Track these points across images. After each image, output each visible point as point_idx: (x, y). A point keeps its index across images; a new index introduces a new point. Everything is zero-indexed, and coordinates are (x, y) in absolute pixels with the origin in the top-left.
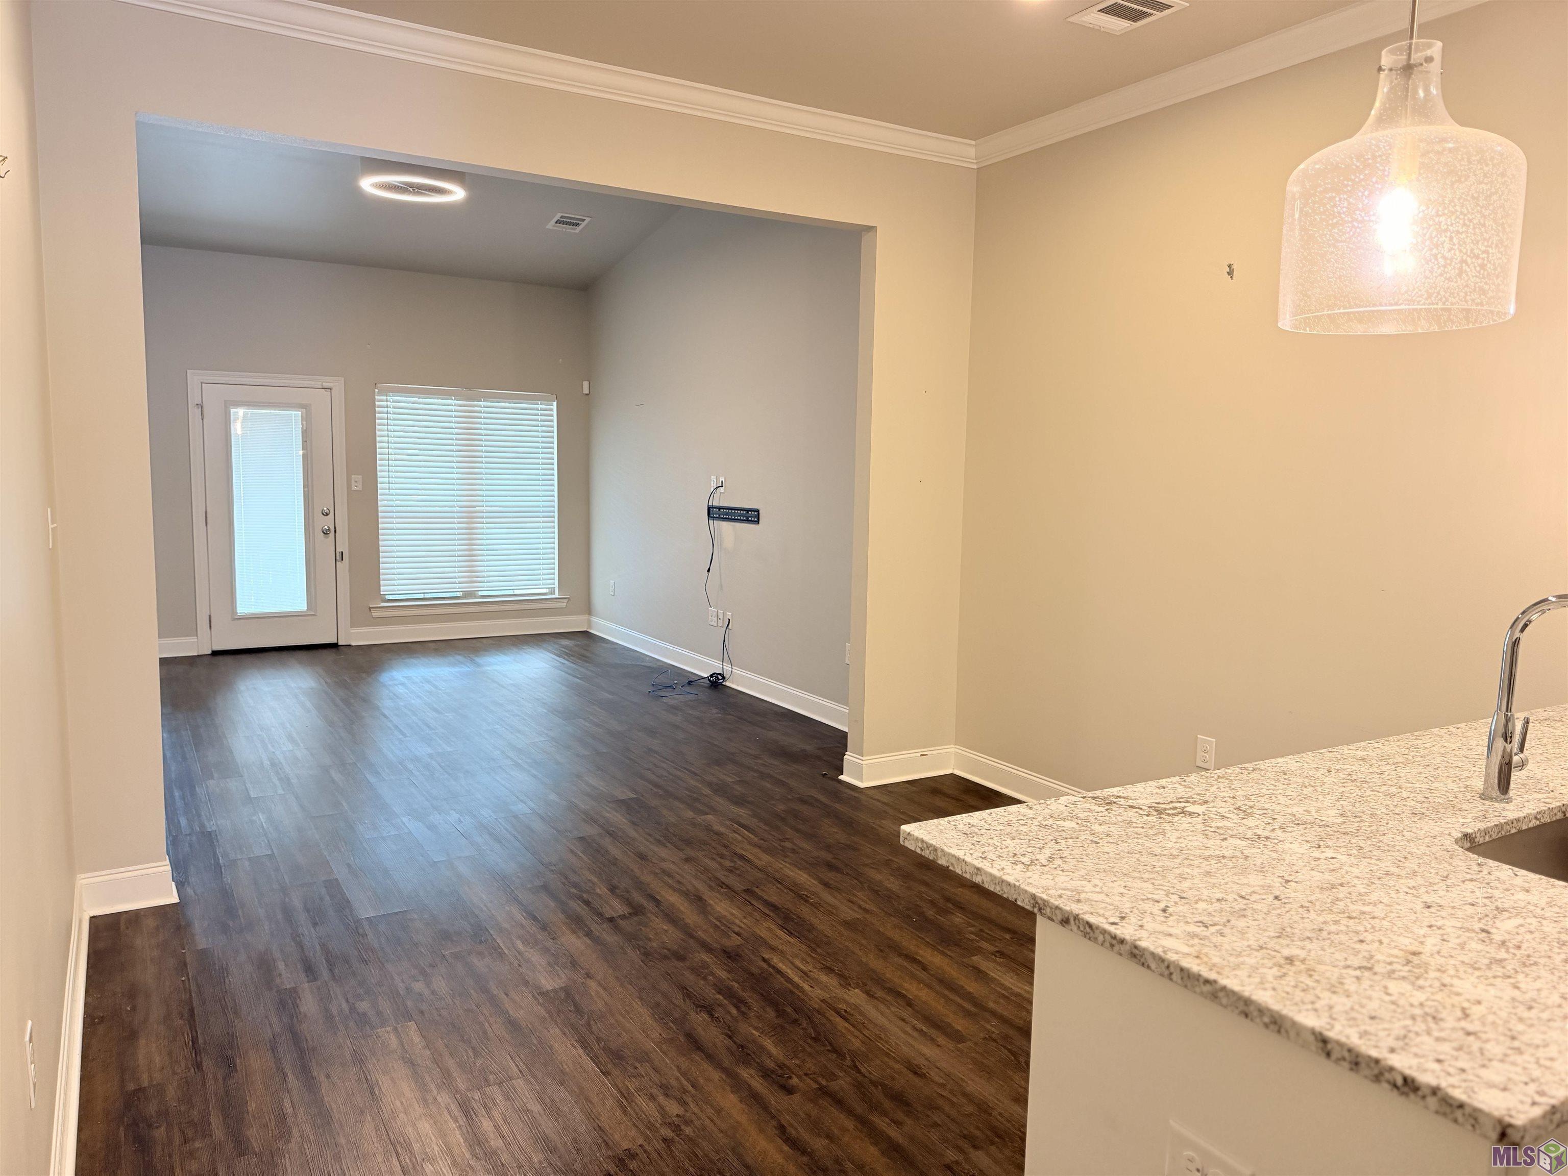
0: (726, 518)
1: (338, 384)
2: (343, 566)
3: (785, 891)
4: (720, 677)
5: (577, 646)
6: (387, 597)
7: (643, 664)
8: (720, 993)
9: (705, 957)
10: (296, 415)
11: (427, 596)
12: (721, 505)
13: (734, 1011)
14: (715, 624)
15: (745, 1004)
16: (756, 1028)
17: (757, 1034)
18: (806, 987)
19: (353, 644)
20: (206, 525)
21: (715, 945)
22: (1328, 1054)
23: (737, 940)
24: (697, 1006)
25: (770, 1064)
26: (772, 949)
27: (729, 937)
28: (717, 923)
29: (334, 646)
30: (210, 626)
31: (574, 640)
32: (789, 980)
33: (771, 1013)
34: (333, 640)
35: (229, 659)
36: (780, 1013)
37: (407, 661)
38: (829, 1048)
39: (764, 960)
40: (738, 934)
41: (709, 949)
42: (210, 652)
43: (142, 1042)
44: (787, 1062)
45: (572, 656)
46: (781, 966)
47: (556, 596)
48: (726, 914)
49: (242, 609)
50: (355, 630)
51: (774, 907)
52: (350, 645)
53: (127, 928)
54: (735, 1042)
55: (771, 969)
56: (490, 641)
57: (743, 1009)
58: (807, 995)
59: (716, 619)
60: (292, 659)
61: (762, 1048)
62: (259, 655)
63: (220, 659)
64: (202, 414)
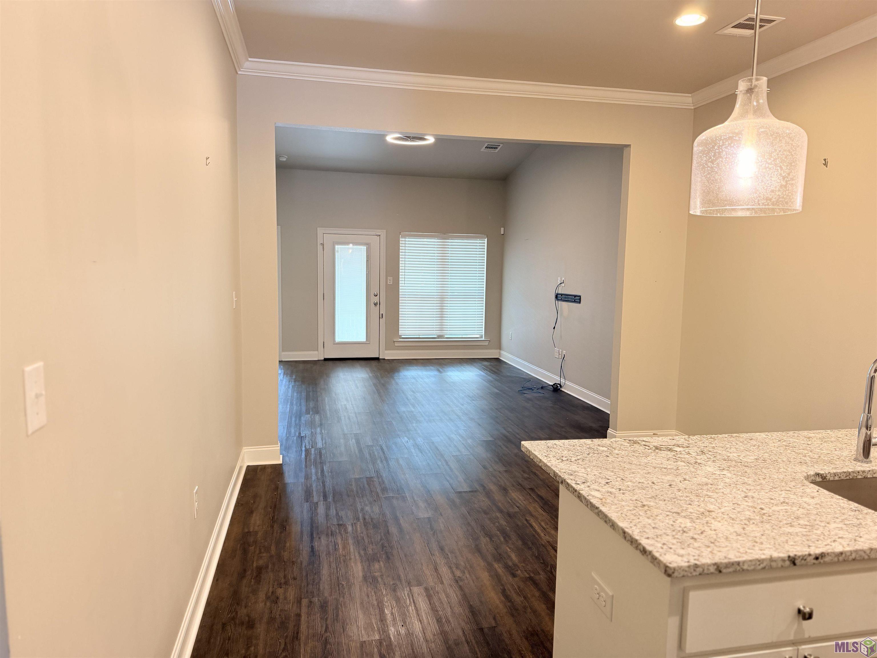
0: (564, 300)
1: (383, 233)
2: (383, 321)
3: (550, 492)
4: (559, 386)
5: (490, 365)
6: (403, 336)
7: (522, 376)
8: (498, 530)
9: (498, 515)
10: (364, 248)
11: (420, 336)
12: (563, 293)
13: (502, 539)
14: (558, 357)
15: (509, 537)
16: (510, 548)
17: (509, 550)
18: (542, 535)
19: (386, 358)
20: (324, 300)
21: (505, 510)
22: (625, 538)
23: (517, 509)
24: (486, 534)
25: (510, 564)
26: (532, 515)
27: (513, 508)
28: (510, 501)
29: (377, 359)
30: (324, 347)
31: (490, 362)
32: (535, 531)
33: (520, 543)
34: (377, 356)
35: (330, 363)
36: (525, 543)
37: (408, 368)
38: (542, 561)
39: (526, 520)
40: (518, 507)
41: (501, 511)
42: (323, 359)
43: (254, 515)
44: (519, 564)
45: (486, 370)
46: (534, 524)
47: (483, 339)
48: (516, 497)
49: (338, 339)
50: (387, 352)
51: (541, 498)
52: (384, 359)
53: (260, 471)
54: (497, 552)
55: (528, 525)
56: (449, 361)
57: (507, 539)
58: (541, 538)
59: (558, 354)
60: (357, 364)
61: (509, 557)
62: (344, 361)
63: (327, 362)
64: (323, 248)
